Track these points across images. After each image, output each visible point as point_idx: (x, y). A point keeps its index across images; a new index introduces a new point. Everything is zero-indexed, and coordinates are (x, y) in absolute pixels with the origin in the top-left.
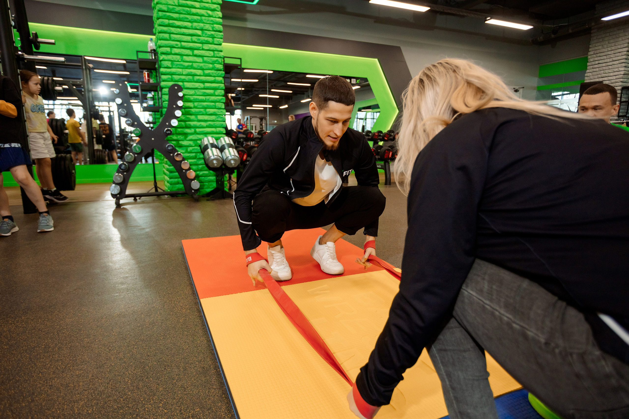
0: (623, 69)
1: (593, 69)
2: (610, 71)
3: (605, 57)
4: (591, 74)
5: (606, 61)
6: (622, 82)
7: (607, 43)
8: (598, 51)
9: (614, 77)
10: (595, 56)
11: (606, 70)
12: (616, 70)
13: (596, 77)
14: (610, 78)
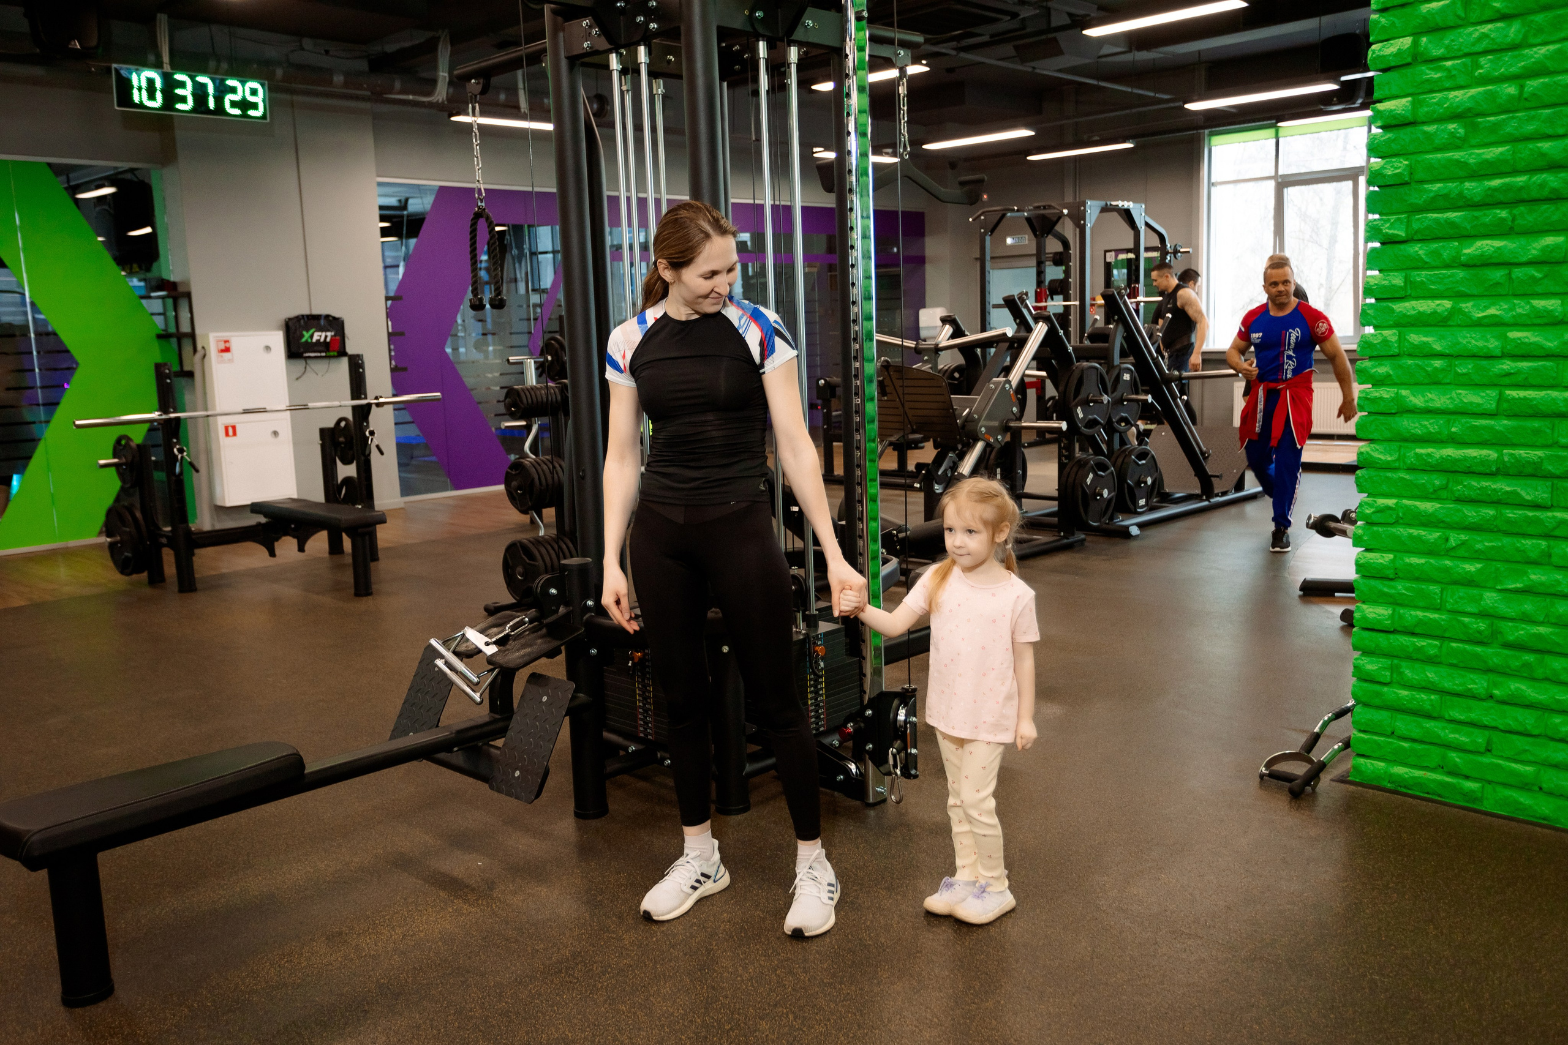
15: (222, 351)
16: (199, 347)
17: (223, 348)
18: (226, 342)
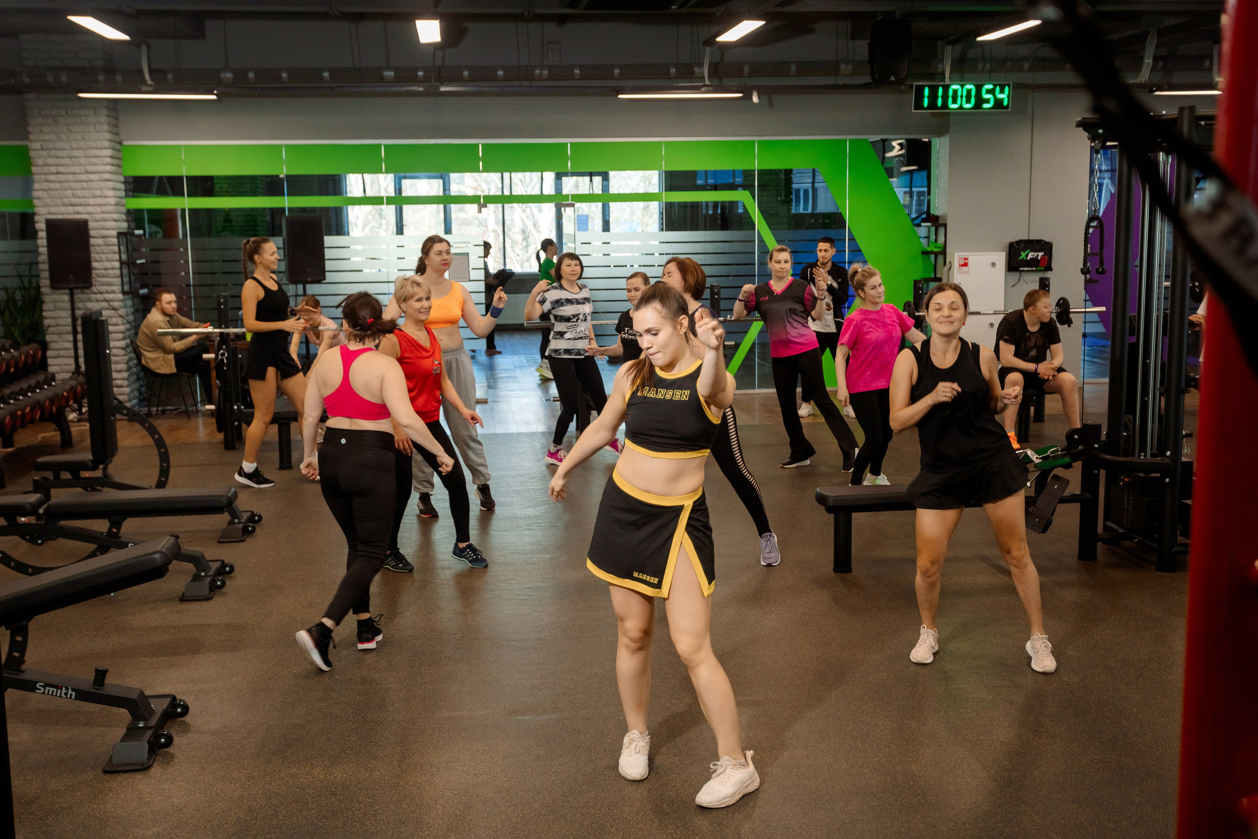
0: (111, 193)
1: (47, 184)
2: (86, 193)
3: (68, 161)
4: (45, 194)
5: (72, 169)
6: (115, 220)
7: (66, 130)
8: (50, 145)
9: (98, 209)
10: (45, 153)
11: (76, 189)
12: (98, 193)
13: (59, 201)
14: (90, 209)
15: (962, 265)
16: (948, 262)
17: (963, 263)
18: (965, 259)
